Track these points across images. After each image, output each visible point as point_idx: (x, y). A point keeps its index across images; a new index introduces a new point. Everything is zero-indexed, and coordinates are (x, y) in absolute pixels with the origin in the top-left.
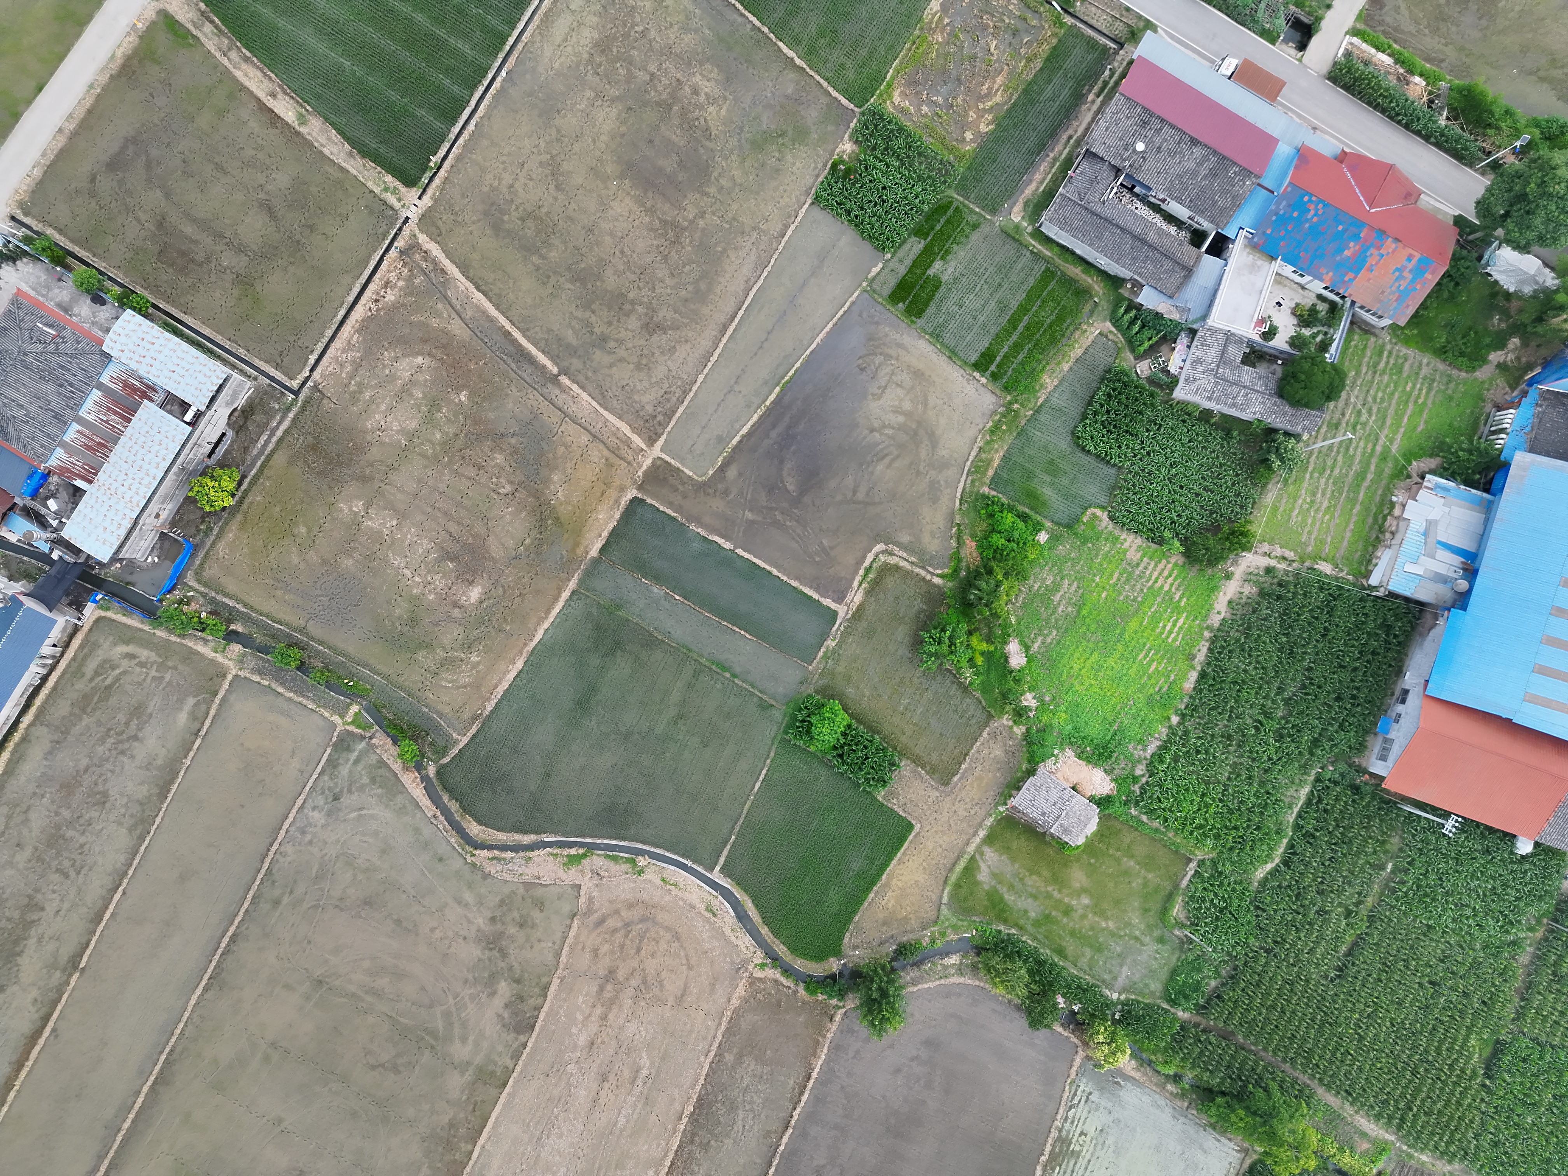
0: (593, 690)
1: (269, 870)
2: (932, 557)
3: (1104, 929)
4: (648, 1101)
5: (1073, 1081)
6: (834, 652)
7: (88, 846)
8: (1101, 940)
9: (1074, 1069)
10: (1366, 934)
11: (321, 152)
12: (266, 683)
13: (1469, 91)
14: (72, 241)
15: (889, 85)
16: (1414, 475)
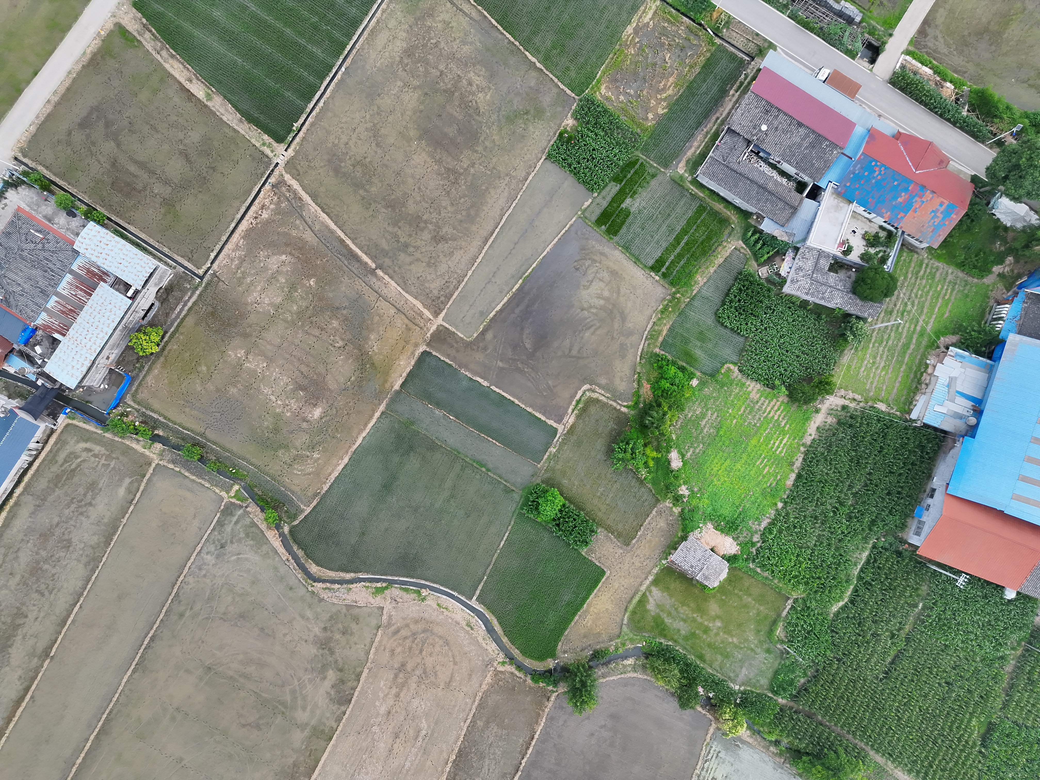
0: (394, 477)
1: (177, 594)
2: (621, 394)
3: (730, 643)
4: (425, 752)
5: (708, 744)
6: (555, 455)
7: (57, 575)
8: (728, 650)
9: (709, 735)
10: (904, 650)
11: (221, 119)
12: (178, 469)
13: (983, 93)
14: (55, 175)
15: (598, 82)
16: (942, 346)
